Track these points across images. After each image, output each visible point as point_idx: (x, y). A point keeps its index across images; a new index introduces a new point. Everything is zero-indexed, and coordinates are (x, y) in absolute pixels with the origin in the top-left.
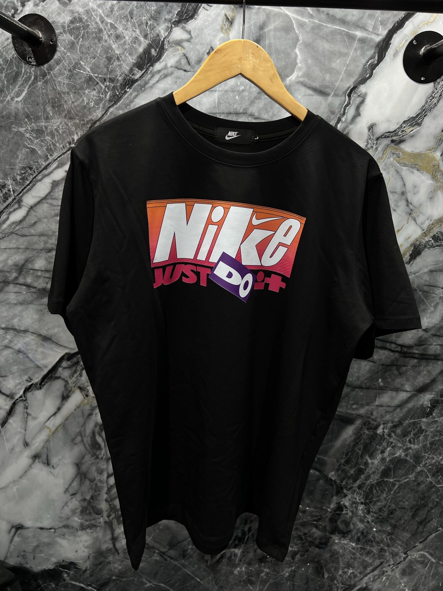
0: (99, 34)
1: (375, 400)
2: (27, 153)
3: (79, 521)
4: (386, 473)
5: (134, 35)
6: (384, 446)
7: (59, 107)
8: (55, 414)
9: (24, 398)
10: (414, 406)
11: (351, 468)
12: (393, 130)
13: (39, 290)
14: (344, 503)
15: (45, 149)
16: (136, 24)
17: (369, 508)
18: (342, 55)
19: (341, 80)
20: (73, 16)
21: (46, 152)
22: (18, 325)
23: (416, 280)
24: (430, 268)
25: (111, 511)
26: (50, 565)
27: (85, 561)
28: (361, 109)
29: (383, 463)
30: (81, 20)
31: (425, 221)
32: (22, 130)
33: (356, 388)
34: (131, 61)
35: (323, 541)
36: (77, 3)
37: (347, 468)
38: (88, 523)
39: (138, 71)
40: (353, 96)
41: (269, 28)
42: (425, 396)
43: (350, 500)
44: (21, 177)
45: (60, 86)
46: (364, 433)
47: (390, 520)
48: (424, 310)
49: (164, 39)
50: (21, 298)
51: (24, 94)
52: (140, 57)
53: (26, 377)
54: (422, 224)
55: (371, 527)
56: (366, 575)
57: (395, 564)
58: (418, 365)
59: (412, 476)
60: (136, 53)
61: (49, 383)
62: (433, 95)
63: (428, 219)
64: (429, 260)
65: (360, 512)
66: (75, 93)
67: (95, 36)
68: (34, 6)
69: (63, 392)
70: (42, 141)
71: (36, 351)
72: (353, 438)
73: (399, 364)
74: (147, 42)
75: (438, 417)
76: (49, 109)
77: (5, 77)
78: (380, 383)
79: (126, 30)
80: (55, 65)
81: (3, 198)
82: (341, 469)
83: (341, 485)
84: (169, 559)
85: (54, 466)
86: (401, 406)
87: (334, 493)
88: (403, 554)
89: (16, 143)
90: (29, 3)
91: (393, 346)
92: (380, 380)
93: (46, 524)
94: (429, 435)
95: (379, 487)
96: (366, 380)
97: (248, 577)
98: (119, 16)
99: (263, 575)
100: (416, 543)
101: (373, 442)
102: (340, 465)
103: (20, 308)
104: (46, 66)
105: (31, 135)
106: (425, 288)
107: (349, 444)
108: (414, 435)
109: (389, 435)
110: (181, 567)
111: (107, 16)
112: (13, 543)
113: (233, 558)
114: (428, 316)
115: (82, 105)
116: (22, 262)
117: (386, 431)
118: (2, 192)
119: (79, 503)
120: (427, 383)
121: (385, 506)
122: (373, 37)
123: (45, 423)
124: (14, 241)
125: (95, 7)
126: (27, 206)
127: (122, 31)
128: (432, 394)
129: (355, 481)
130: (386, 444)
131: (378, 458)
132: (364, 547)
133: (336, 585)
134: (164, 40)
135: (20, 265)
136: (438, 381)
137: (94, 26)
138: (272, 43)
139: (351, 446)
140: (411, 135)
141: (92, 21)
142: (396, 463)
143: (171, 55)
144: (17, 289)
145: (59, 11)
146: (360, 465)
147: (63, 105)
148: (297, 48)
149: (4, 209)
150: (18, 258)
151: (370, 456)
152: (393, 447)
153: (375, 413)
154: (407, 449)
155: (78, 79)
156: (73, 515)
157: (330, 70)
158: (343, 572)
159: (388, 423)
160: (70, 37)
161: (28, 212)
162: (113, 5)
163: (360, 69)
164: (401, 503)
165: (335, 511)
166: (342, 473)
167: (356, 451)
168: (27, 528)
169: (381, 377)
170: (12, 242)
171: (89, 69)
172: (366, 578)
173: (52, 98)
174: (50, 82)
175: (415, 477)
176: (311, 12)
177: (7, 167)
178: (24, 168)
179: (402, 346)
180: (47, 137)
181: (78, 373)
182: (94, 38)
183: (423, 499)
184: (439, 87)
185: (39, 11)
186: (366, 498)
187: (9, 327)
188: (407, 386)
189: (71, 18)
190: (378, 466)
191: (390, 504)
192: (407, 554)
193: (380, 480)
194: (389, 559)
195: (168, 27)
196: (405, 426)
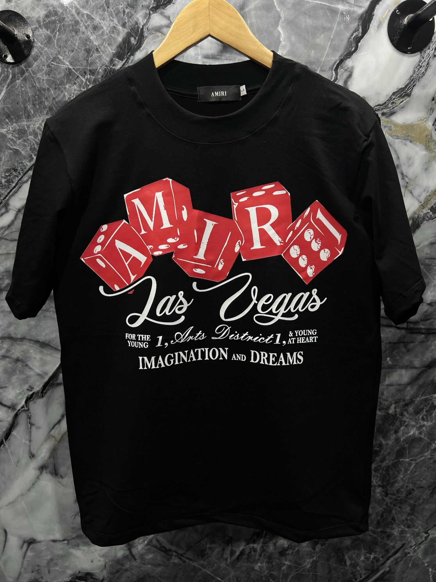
0: (76, 26)
1: (385, 380)
2: (11, 154)
4: (401, 453)
5: (112, 24)
6: (397, 426)
7: (40, 104)
8: (59, 422)
9: (26, 408)
10: (425, 382)
12: (383, 102)
15: (28, 149)
16: (113, 13)
17: (387, 490)
18: (325, 30)
19: (327, 55)
20: (47, 9)
21: (30, 152)
22: (14, 334)
26: (66, 577)
27: (102, 570)
28: (349, 83)
29: (397, 443)
30: (56, 13)
31: (422, 193)
32: (4, 131)
34: (111, 51)
39: (119, 62)
40: (340, 71)
41: (250, 7)
42: (434, 371)
44: (6, 180)
45: (39, 83)
47: (409, 501)
48: (428, 284)
49: (143, 26)
51: (3, 93)
52: (120, 47)
53: (26, 387)
54: (420, 196)
55: (390, 509)
56: (388, 559)
57: (417, 544)
58: (425, 340)
59: (427, 454)
60: (115, 42)
61: (51, 390)
62: (421, 64)
63: (425, 191)
64: (429, 232)
65: (378, 495)
66: (56, 88)
67: (72, 28)
70: (25, 141)
71: (34, 358)
73: (406, 340)
74: (126, 31)
76: (30, 107)
78: (388, 362)
79: (104, 20)
80: (32, 61)
84: (187, 561)
85: (63, 476)
86: (411, 383)
88: (424, 534)
92: (388, 359)
93: (58, 536)
95: (395, 468)
97: (270, 571)
98: (95, 7)
99: (284, 568)
101: (386, 422)
104: (24, 64)
105: (12, 136)
106: (427, 261)
108: (426, 412)
109: (402, 415)
110: (201, 567)
111: (83, 7)
112: (26, 559)
113: (253, 553)
114: (432, 289)
115: (64, 100)
117: (398, 410)
121: (402, 487)
122: (355, 9)
123: (50, 432)
124: (4, 246)
126: (15, 209)
127: (100, 21)
130: (399, 423)
131: (392, 438)
132: (385, 530)
133: (359, 571)
134: (143, 28)
135: (11, 271)
137: (70, 18)
138: (254, 23)
140: (402, 106)
141: (68, 14)
142: (411, 442)
143: (152, 43)
145: (32, 5)
146: (374, 447)
147: (44, 102)
148: (280, 26)
151: (384, 438)
152: (406, 426)
153: (385, 393)
154: (421, 427)
155: (57, 73)
157: (315, 46)
158: (365, 558)
159: (400, 402)
160: (47, 32)
161: (17, 215)
163: (345, 42)
164: (419, 482)
168: (40, 542)
169: (390, 356)
170: (2, 248)
171: (67, 63)
172: (389, 561)
173: (32, 96)
174: (28, 79)
175: (430, 455)
178: (8, 170)
180: (30, 137)
182: (71, 31)
184: (426, 55)
185: (12, 7)
186: (383, 480)
187: (4, 336)
188: (416, 363)
189: (45, 12)
190: (393, 447)
191: (408, 484)
192: (428, 533)
193: (396, 461)
194: (410, 540)
195: (146, 13)
196: (417, 404)
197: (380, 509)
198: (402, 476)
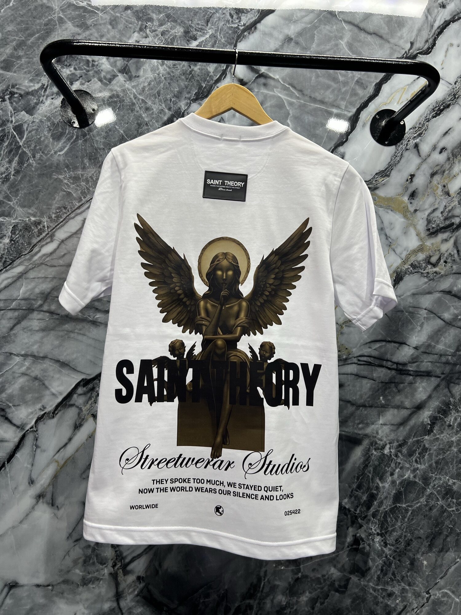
0: (133, 106)
1: (379, 418)
2: (64, 196)
3: (81, 574)
4: (397, 498)
5: (160, 108)
6: (392, 467)
7: (95, 160)
8: (65, 445)
9: (35, 429)
10: (415, 424)
11: (363, 493)
13: (62, 316)
14: (360, 536)
15: (79, 192)
16: (162, 100)
17: (385, 539)
18: (323, 125)
19: (325, 143)
20: (112, 93)
21: (81, 195)
22: (38, 352)
23: (402, 302)
24: (412, 291)
25: (117, 559)
29: (393, 486)
30: (118, 96)
31: (403, 252)
32: (61, 177)
33: (360, 406)
34: (157, 126)
35: (343, 583)
36: (116, 84)
37: (359, 493)
38: (90, 576)
41: (267, 105)
42: (424, 413)
43: (365, 531)
44: (56, 215)
45: (97, 143)
46: (372, 454)
47: (407, 553)
48: (413, 329)
49: (184, 111)
50: (43, 324)
51: (66, 149)
53: (39, 406)
54: (401, 254)
55: (390, 562)
57: (419, 607)
58: (413, 382)
59: (423, 500)
60: (161, 120)
61: (62, 412)
62: (396, 154)
63: (405, 250)
64: (411, 284)
65: (377, 545)
67: (129, 107)
68: (80, 85)
69: (76, 420)
70: (78, 186)
71: (53, 377)
72: (362, 460)
73: (396, 381)
74: (171, 113)
75: (438, 434)
76: (86, 161)
77: (51, 136)
78: (381, 401)
79: (154, 104)
80: (94, 128)
81: (37, 233)
82: (353, 495)
83: (356, 513)
85: (59, 507)
86: (403, 423)
87: (350, 524)
88: (425, 594)
89: (55, 188)
90: (77, 82)
91: (389, 363)
92: (381, 398)
93: (43, 580)
94: (433, 453)
95: (393, 514)
96: (368, 398)
98: (149, 95)
100: (436, 579)
101: (381, 463)
102: (352, 491)
103: (40, 334)
104: (87, 128)
105: (68, 181)
106: (411, 309)
107: (359, 467)
108: (419, 454)
109: (396, 456)
111: (139, 94)
114: (416, 335)
116: (49, 290)
117: (393, 451)
118: (37, 228)
119: (83, 550)
120: (424, 400)
121: (401, 537)
122: (346, 113)
123: (54, 456)
124: (43, 271)
125: (130, 87)
126: (59, 240)
127: (152, 105)
128: (430, 411)
129: (369, 508)
130: (394, 465)
131: (388, 481)
132: (385, 588)
135: (46, 293)
136: (434, 397)
137: (129, 100)
139: (361, 469)
140: (383, 184)
141: (127, 97)
142: (406, 485)
144: (40, 316)
145: (100, 89)
146: (372, 489)
147: (99, 158)
148: (289, 120)
149: (38, 242)
150: (46, 286)
151: (380, 480)
152: (401, 468)
153: (380, 432)
154: (415, 470)
155: (112, 139)
156: (74, 566)
157: (315, 136)
159: (394, 443)
161: (60, 245)
162: (144, 87)
163: (338, 135)
164: (416, 532)
165: (352, 546)
166: (355, 500)
167: (366, 474)
168: (22, 586)
169: (382, 395)
170: (41, 272)
171: (122, 132)
173: (90, 153)
174: (89, 140)
175: (426, 501)
176: (298, 95)
177: (45, 207)
178: (59, 208)
179: (397, 364)
180: (83, 183)
181: (93, 399)
183: (437, 526)
184: (400, 148)
185: (84, 88)
186: (382, 528)
187: (28, 353)
188: (406, 403)
189: (110, 95)
190: (389, 490)
191: (406, 534)
192: (430, 593)
193: (393, 506)
194: (412, 601)
195: (187, 103)
196: (410, 445)
197: (380, 562)
198: (399, 524)
